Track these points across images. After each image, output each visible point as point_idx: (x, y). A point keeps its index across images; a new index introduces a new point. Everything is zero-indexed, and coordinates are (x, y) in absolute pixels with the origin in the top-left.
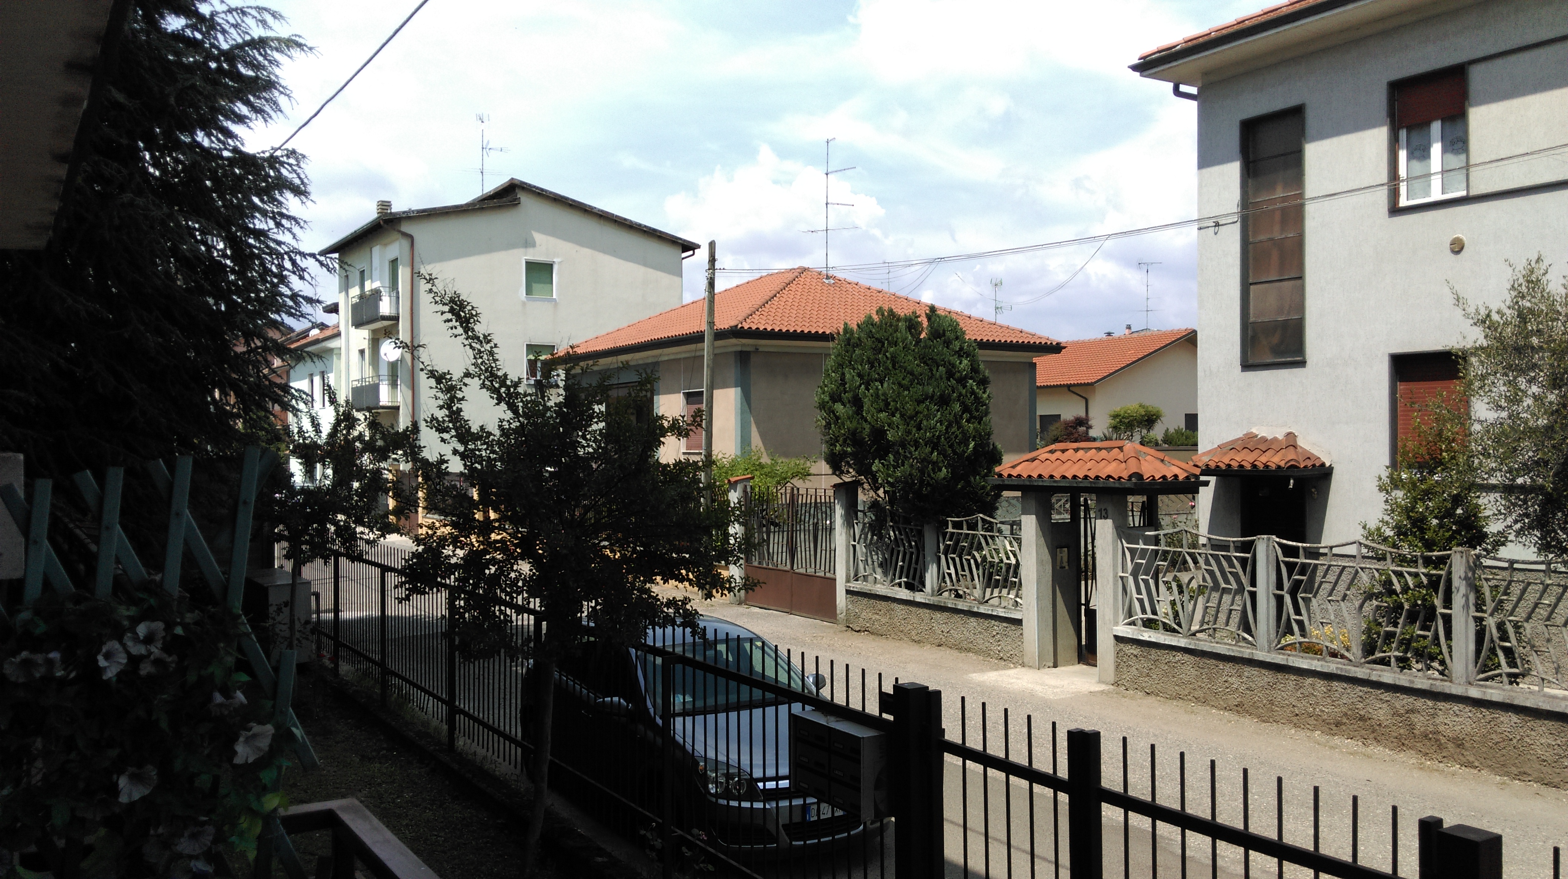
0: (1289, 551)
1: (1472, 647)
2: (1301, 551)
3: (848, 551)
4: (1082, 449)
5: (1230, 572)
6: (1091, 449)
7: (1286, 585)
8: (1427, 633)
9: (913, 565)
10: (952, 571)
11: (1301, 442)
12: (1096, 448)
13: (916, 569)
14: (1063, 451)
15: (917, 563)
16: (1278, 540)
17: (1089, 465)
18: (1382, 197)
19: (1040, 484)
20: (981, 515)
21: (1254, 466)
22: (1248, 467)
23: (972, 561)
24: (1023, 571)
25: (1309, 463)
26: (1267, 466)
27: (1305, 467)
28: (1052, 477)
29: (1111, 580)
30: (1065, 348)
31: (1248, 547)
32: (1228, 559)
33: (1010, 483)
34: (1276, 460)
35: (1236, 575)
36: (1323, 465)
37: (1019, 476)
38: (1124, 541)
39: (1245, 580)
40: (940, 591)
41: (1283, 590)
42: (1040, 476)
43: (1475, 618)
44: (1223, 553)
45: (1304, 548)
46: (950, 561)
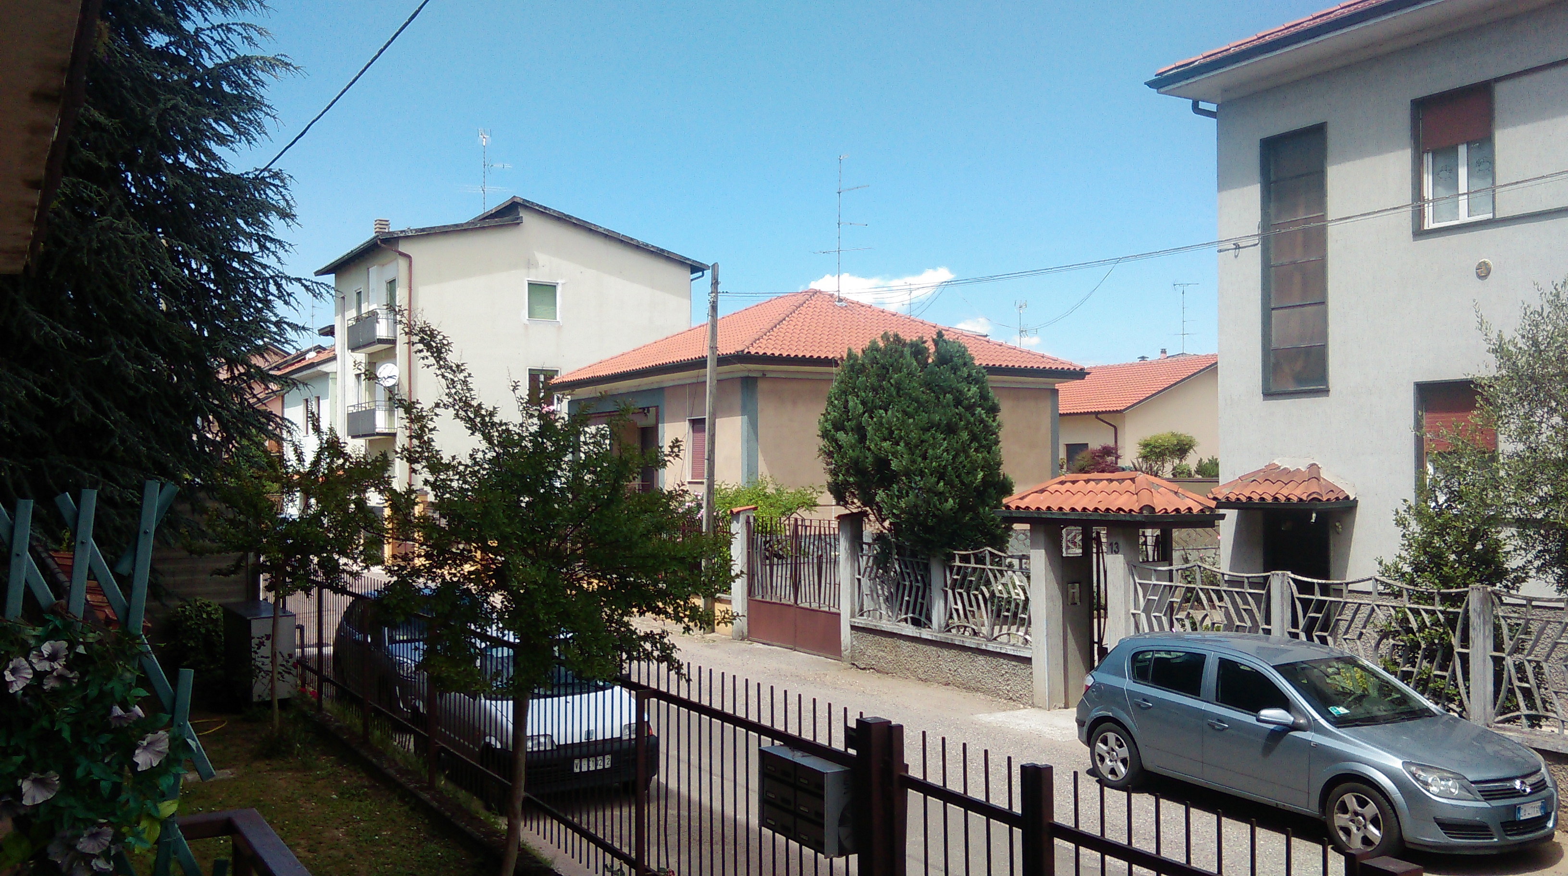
0: (1304, 588)
1: (1490, 688)
2: (1316, 587)
3: (852, 584)
4: (1093, 480)
5: (1245, 610)
6: (1102, 480)
7: (1302, 622)
8: (1444, 673)
9: (920, 600)
10: (960, 607)
11: (1324, 474)
12: (1107, 480)
13: (922, 604)
14: (1074, 482)
15: (923, 598)
16: (1293, 576)
17: (1100, 497)
18: (1406, 217)
19: (1049, 516)
20: (989, 549)
21: (1276, 499)
22: (1269, 499)
23: (980, 597)
24: (1032, 606)
25: (1333, 496)
26: (1289, 499)
27: (1328, 500)
28: (1061, 509)
29: (1123, 616)
30: (1089, 374)
31: (1264, 583)
32: (1241, 595)
33: (1018, 515)
34: (1297, 492)
35: (1249, 612)
36: (1347, 498)
37: (1027, 508)
38: (1136, 578)
39: (1259, 617)
40: (948, 628)
41: (1298, 628)
42: (1049, 508)
43: (1494, 658)
44: (1237, 590)
45: (1318, 584)
46: (957, 596)
